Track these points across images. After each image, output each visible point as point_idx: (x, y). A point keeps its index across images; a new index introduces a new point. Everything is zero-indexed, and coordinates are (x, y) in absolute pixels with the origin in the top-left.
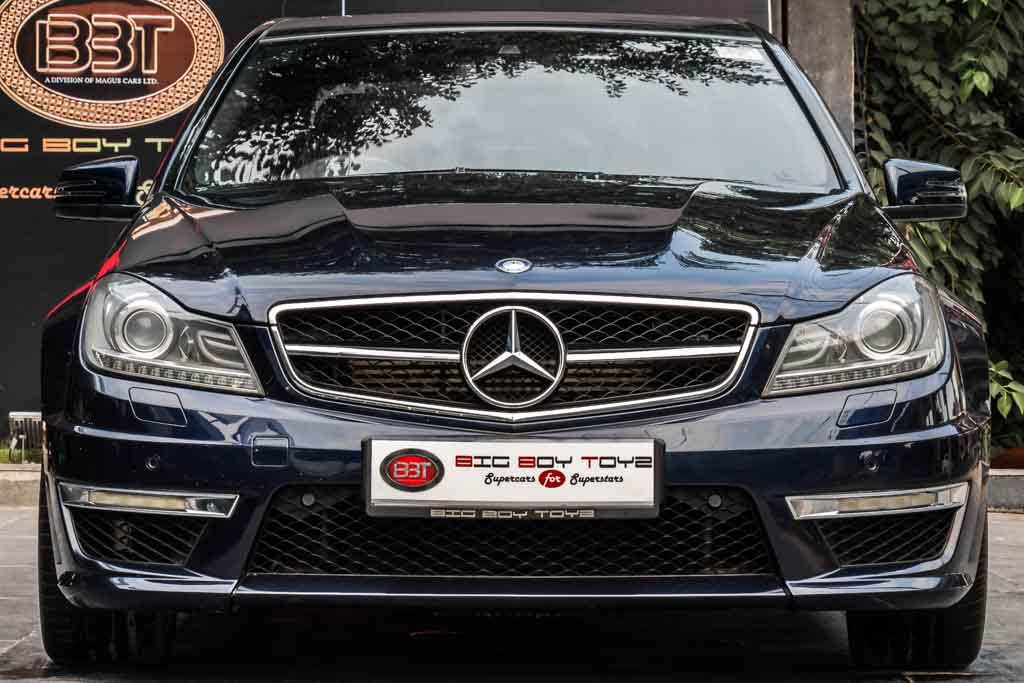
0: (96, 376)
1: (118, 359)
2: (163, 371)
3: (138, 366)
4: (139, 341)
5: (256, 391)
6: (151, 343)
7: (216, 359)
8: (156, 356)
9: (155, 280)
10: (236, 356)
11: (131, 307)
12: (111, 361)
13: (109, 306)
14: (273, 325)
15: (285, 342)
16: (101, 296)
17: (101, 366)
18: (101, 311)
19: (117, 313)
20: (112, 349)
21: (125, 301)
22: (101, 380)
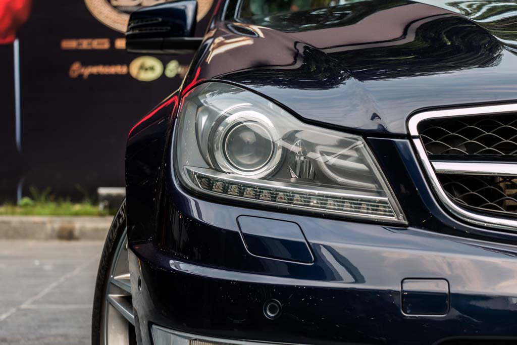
0: (192, 200)
1: (217, 180)
2: (274, 194)
3: (242, 188)
4: (243, 159)
5: (394, 219)
6: (256, 160)
7: (340, 179)
8: (262, 175)
9: (267, 89)
10: (368, 176)
11: (230, 120)
12: (209, 183)
13: (204, 120)
14: (415, 137)
15: (431, 158)
16: (191, 110)
17: (200, 188)
18: (194, 126)
19: (214, 130)
20: (211, 168)
21: (222, 113)
22: (197, 204)
